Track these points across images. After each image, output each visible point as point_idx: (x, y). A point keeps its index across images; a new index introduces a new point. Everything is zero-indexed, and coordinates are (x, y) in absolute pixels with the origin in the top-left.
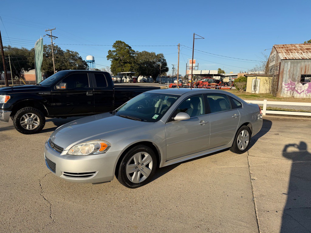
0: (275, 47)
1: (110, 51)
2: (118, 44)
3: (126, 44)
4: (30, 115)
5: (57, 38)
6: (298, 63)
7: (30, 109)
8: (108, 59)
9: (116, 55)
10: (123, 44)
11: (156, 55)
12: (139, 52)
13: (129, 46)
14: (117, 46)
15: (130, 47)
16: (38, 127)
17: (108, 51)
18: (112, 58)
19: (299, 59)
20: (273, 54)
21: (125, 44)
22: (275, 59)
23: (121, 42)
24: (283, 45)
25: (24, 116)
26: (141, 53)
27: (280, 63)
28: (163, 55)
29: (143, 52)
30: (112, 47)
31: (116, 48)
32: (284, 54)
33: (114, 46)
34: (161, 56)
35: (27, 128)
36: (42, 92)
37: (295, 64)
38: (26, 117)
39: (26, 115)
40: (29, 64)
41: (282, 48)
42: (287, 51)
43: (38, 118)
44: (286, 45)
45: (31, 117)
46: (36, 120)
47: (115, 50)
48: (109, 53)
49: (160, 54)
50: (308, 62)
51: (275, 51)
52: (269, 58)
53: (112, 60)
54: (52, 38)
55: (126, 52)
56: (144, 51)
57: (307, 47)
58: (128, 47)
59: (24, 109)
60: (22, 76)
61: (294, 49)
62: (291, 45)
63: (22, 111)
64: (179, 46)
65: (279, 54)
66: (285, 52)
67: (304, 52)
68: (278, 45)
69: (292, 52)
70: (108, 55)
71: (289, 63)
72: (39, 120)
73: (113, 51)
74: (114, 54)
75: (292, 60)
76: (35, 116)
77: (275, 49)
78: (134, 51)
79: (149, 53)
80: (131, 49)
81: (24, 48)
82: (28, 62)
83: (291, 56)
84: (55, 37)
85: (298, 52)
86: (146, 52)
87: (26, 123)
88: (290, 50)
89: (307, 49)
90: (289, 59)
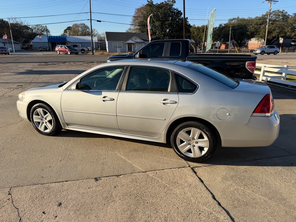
5: (278, 1)
40: (248, 33)
54: (271, 3)
60: (246, 44)
81: (250, 18)
82: (248, 31)
84: (275, 1)
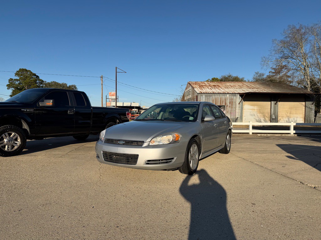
0: (189, 83)
1: (11, 79)
2: (22, 72)
3: (33, 72)
4: (10, 134)
6: (210, 96)
7: (12, 127)
8: (8, 89)
9: (19, 84)
10: (29, 73)
11: (68, 85)
12: (47, 82)
13: (36, 75)
14: (21, 74)
15: (37, 77)
16: (19, 148)
17: (9, 79)
18: (13, 87)
19: (211, 93)
20: (188, 90)
21: (31, 72)
22: (191, 93)
23: (26, 70)
24: (196, 82)
25: (3, 135)
26: (49, 83)
27: (197, 96)
28: (76, 87)
29: (51, 82)
30: (15, 75)
31: (20, 76)
32: (198, 88)
33: (16, 74)
34: (73, 87)
35: (6, 149)
36: (25, 109)
37: (208, 97)
38: (6, 136)
39: (6, 134)
41: (196, 84)
42: (200, 87)
43: (19, 138)
44: (197, 82)
45: (11, 136)
46: (16, 140)
47: (18, 78)
48: (9, 82)
49: (73, 86)
50: (217, 96)
51: (191, 87)
52: (184, 93)
53: (14, 89)
55: (33, 81)
56: (53, 82)
57: (213, 84)
58: (35, 77)
59: (4, 127)
61: (205, 85)
62: (201, 82)
63: (2, 129)
64: (102, 77)
65: (195, 89)
66: (199, 88)
67: (213, 88)
68: (191, 82)
69: (204, 88)
70: (9, 83)
71: (204, 96)
72: (19, 140)
73: (15, 80)
74: (17, 83)
75: (206, 94)
76: (15, 135)
77: (190, 85)
78: (43, 81)
79: (60, 83)
80: (39, 79)
83: (204, 91)
85: (208, 88)
86: (55, 83)
87: (5, 143)
88: (202, 86)
89: (214, 86)
90: (204, 93)
